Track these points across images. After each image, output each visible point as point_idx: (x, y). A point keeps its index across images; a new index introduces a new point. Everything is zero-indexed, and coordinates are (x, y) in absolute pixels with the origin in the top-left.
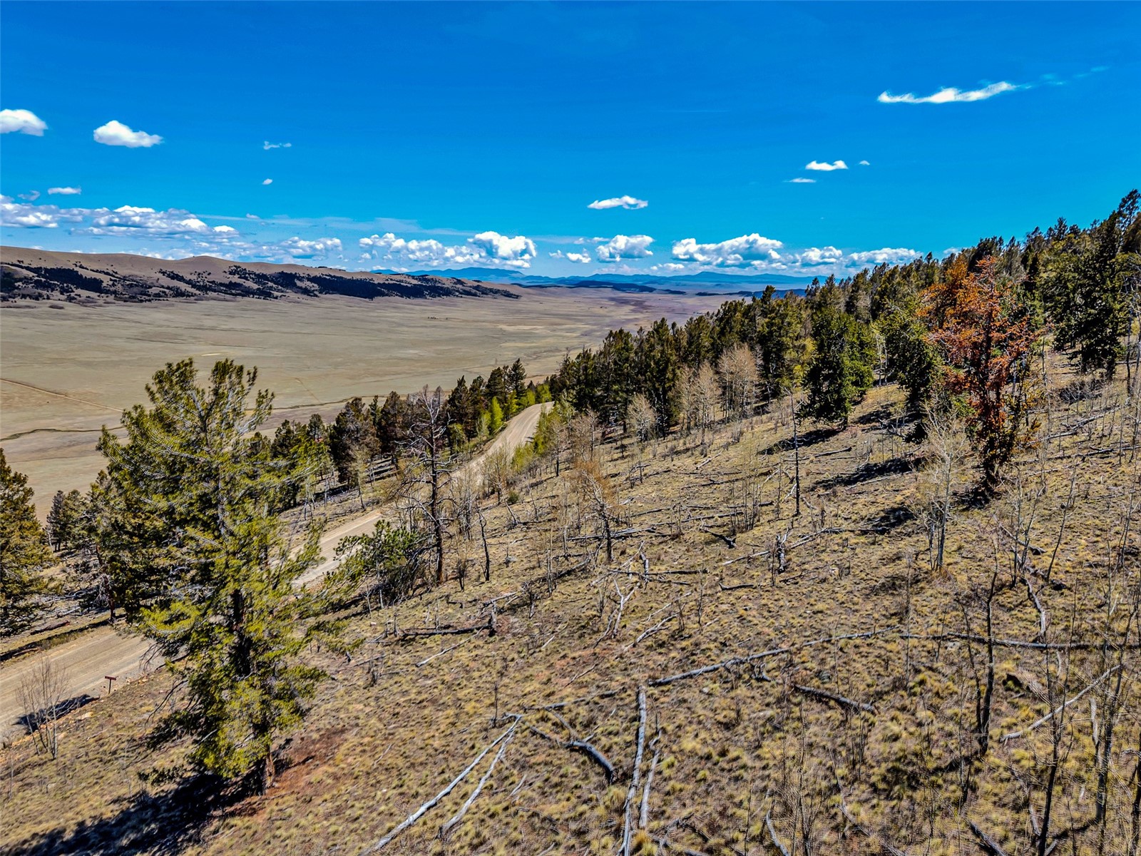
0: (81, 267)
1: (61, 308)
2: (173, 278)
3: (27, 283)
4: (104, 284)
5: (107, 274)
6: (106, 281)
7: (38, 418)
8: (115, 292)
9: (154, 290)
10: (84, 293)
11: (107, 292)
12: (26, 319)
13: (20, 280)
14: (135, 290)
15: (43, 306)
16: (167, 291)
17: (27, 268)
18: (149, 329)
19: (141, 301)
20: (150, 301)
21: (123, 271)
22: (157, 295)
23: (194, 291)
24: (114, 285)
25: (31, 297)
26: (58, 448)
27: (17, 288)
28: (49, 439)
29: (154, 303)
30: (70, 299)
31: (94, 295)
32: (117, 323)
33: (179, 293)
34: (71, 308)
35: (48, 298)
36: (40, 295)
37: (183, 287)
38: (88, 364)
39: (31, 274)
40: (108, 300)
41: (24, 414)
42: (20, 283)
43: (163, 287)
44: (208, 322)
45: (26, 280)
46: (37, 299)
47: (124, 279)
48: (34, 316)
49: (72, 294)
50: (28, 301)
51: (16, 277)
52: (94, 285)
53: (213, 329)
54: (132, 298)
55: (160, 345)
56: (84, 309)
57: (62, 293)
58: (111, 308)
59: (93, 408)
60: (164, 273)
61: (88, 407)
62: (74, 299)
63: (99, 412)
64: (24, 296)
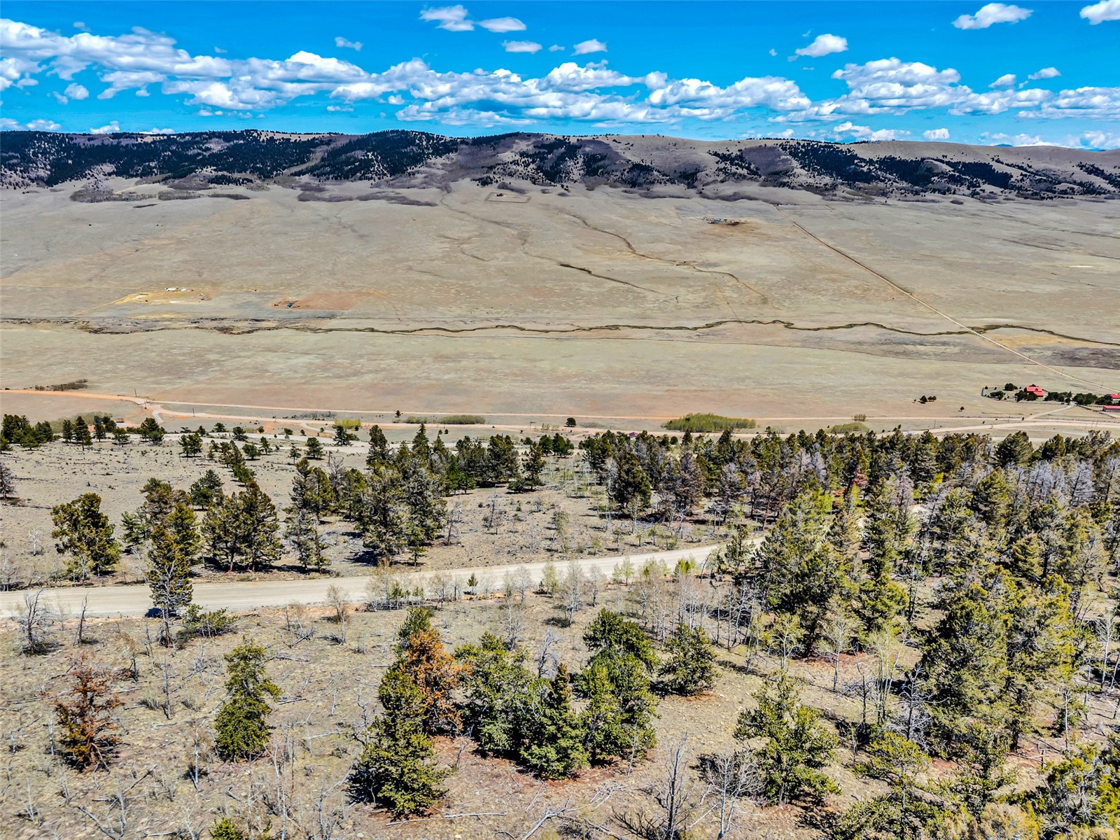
0: (998, 161)
1: (961, 203)
2: (1090, 172)
3: (942, 177)
4: (1013, 179)
5: (1021, 168)
6: (1016, 174)
7: (877, 312)
8: (1020, 188)
9: (1063, 186)
10: (988, 188)
11: (1013, 187)
12: (924, 214)
13: (937, 175)
14: (1042, 185)
15: (946, 200)
16: (1076, 187)
17: (948, 163)
18: (1033, 231)
19: (1043, 198)
20: (1052, 198)
21: (1037, 165)
22: (1064, 192)
23: (1110, 187)
24: (1022, 180)
25: (940, 191)
26: (873, 344)
27: (932, 183)
28: (872, 334)
29: (1056, 201)
30: (973, 195)
31: (997, 190)
32: (1005, 222)
33: (1089, 190)
34: (971, 204)
35: (954, 193)
36: (949, 190)
37: (1098, 182)
38: (950, 265)
39: (948, 168)
40: (1010, 196)
41: (868, 307)
42: (936, 178)
43: (1075, 183)
44: (1105, 227)
45: (942, 175)
46: (944, 194)
47: (1036, 174)
48: (933, 211)
49: (978, 189)
50: (936, 196)
51: (935, 171)
52: (1002, 181)
53: (1104, 235)
54: (1036, 196)
55: (1032, 250)
56: (981, 205)
57: (968, 189)
58: (1010, 205)
59: (925, 310)
60: (1081, 166)
61: (921, 309)
62: (978, 194)
63: (927, 315)
64: (934, 191)
